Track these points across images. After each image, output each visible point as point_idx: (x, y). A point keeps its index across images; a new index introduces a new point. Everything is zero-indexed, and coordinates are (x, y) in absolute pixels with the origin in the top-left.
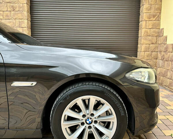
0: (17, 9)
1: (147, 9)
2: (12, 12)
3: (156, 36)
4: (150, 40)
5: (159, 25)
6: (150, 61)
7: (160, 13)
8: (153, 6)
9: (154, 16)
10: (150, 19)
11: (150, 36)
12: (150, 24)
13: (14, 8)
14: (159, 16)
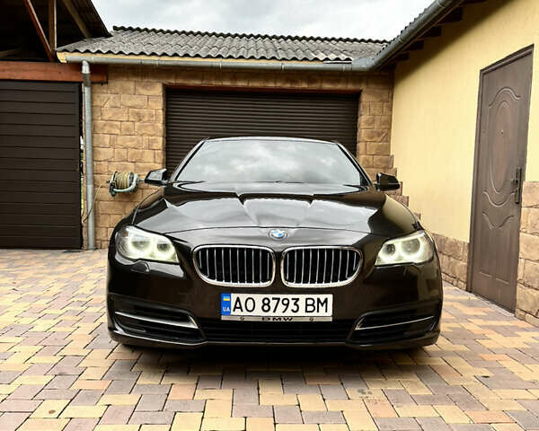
0: (146, 119)
1: (367, 122)
2: (137, 124)
3: (384, 168)
5: (388, 148)
7: (390, 129)
8: (377, 118)
9: (379, 135)
10: (372, 138)
12: (373, 147)
13: (140, 117)
14: (387, 134)
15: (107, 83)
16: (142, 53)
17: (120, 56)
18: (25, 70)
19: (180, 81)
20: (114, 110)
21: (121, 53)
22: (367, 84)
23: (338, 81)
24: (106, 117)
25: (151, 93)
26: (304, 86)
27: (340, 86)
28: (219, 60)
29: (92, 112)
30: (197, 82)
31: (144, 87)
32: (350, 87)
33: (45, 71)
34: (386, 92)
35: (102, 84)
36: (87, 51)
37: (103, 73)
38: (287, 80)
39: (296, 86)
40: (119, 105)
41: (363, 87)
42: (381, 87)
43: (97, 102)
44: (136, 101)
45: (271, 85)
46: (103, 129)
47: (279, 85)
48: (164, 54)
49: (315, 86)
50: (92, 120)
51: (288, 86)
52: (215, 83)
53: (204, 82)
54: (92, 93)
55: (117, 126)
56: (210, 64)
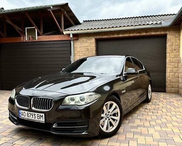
0: (90, 50)
1: (169, 46)
2: (87, 52)
3: (178, 63)
4: (173, 65)
5: (179, 55)
6: (174, 79)
7: (179, 48)
8: (174, 44)
9: (175, 50)
10: (172, 51)
11: (173, 62)
12: (172, 55)
13: (88, 50)
14: (178, 50)
15: (78, 40)
16: (88, 29)
17: (82, 31)
18: (55, 38)
19: (100, 37)
20: (80, 48)
21: (82, 30)
22: (169, 31)
23: (157, 31)
24: (78, 50)
25: (91, 41)
26: (144, 34)
27: (158, 33)
28: (113, 28)
29: (74, 49)
30: (106, 37)
31: (89, 40)
32: (162, 33)
33: (60, 37)
34: (177, 34)
35: (77, 40)
36: (72, 30)
37: (77, 36)
38: (138, 33)
39: (141, 34)
40: (81, 46)
41: (167, 32)
42: (175, 32)
43: (75, 46)
44: (87, 44)
45: (132, 35)
46: (77, 54)
47: (135, 34)
48: (95, 29)
49: (148, 34)
50: (74, 51)
51: (138, 34)
52: (112, 36)
53: (108, 36)
54: (74, 43)
55: (81, 53)
56: (109, 30)
